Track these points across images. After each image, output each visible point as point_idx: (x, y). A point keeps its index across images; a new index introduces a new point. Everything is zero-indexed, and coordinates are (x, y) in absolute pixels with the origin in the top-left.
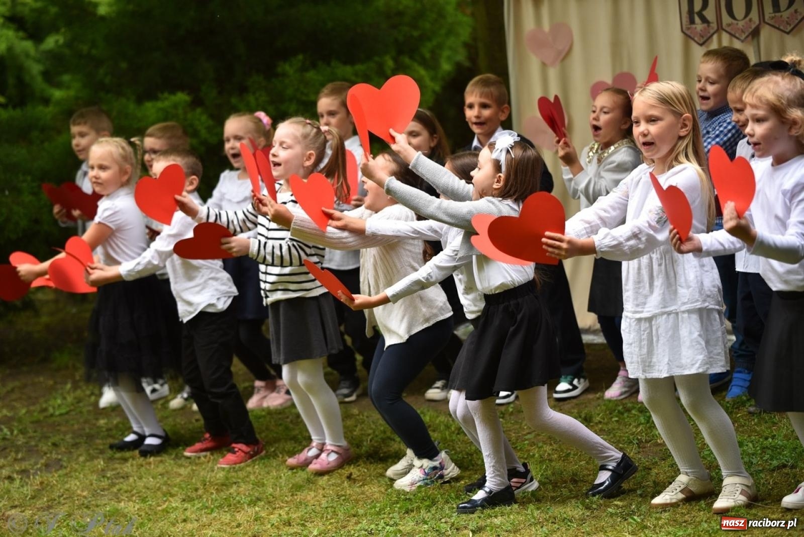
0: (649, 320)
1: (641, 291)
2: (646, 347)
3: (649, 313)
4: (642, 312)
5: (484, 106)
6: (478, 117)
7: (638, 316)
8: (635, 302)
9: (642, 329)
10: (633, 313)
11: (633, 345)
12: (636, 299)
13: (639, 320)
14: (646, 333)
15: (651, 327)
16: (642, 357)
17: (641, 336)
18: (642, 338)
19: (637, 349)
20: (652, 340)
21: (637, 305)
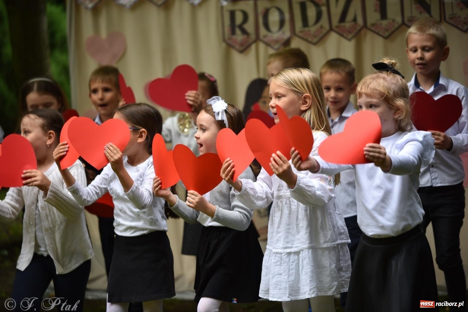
0: (297, 253)
1: (291, 231)
2: (294, 275)
3: (297, 248)
4: (291, 247)
5: (106, 90)
6: (102, 99)
7: (288, 250)
8: (286, 240)
9: (291, 261)
10: (284, 249)
11: (283, 274)
12: (287, 237)
13: (289, 254)
14: (295, 263)
15: (299, 259)
16: (290, 283)
17: (290, 266)
18: (291, 267)
19: (286, 277)
20: (299, 269)
21: (288, 242)
